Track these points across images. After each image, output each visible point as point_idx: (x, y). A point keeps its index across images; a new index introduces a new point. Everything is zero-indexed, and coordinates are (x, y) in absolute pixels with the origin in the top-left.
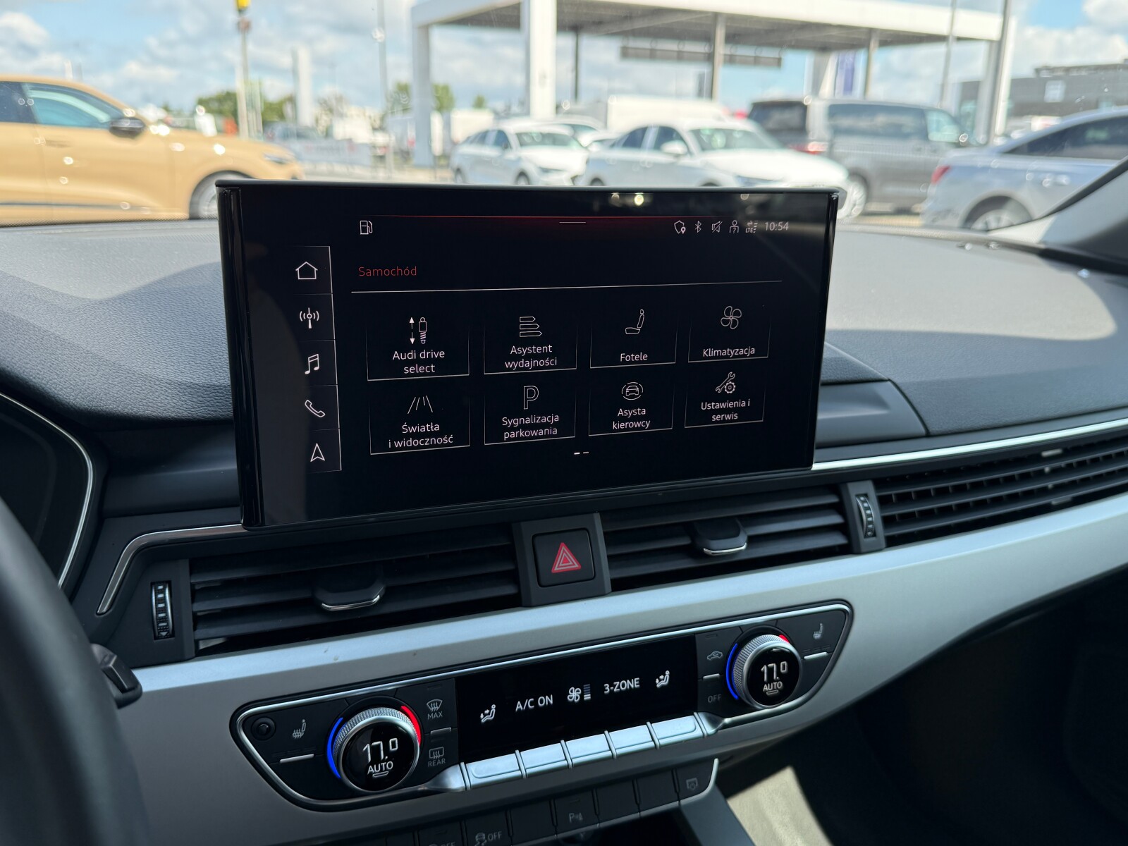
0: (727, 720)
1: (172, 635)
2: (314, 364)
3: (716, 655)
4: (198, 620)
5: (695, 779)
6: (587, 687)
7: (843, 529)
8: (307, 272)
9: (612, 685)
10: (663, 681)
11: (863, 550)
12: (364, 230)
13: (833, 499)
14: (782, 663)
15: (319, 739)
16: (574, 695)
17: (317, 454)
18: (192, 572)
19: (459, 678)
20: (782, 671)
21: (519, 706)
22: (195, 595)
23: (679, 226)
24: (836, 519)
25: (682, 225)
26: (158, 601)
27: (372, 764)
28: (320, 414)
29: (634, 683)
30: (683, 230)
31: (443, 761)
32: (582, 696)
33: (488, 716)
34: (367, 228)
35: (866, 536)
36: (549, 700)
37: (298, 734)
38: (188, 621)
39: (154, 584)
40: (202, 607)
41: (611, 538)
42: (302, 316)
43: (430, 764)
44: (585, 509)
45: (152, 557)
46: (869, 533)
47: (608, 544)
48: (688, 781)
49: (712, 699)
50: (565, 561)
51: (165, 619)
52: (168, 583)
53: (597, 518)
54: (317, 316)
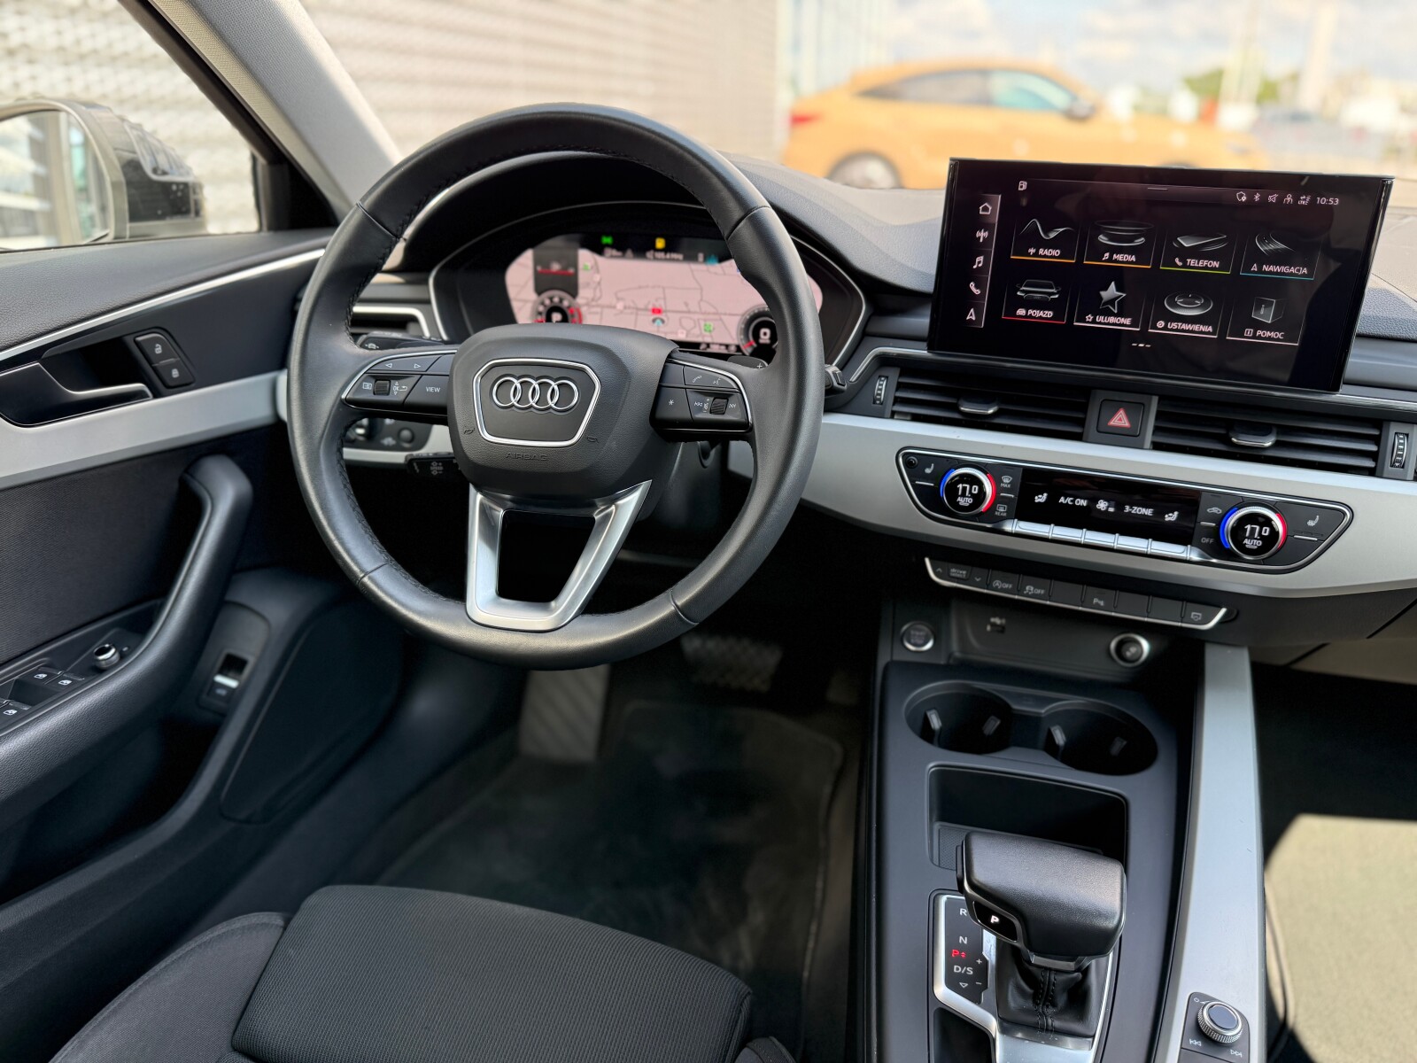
0: (1214, 561)
1: (881, 404)
2: (979, 262)
3: (1215, 510)
4: (897, 401)
5: (1200, 614)
6: (1113, 503)
7: (1373, 456)
8: (985, 209)
9: (1131, 508)
10: (1172, 517)
11: (1385, 475)
12: (1022, 187)
13: (1376, 432)
14: (1264, 528)
15: (937, 477)
16: (1102, 505)
17: (971, 315)
18: (900, 376)
19: (1026, 469)
20: (1263, 534)
21: (1062, 500)
22: (900, 386)
23: (1241, 196)
24: (1373, 448)
25: (1242, 195)
26: (880, 385)
27: (961, 496)
28: (977, 292)
29: (1148, 512)
30: (1244, 199)
31: (1005, 514)
32: (1108, 507)
33: (1041, 498)
34: (1023, 185)
35: (1392, 466)
36: (1083, 503)
37: (928, 471)
38: (891, 400)
39: (880, 377)
40: (900, 394)
41: (1159, 416)
42: (978, 234)
43: (996, 513)
44: (1148, 390)
45: (884, 361)
46: (1397, 464)
47: (1157, 418)
48: (1193, 613)
49: (1205, 540)
50: (1120, 420)
51: (880, 395)
52: (887, 377)
53: (1155, 399)
54: (986, 234)
